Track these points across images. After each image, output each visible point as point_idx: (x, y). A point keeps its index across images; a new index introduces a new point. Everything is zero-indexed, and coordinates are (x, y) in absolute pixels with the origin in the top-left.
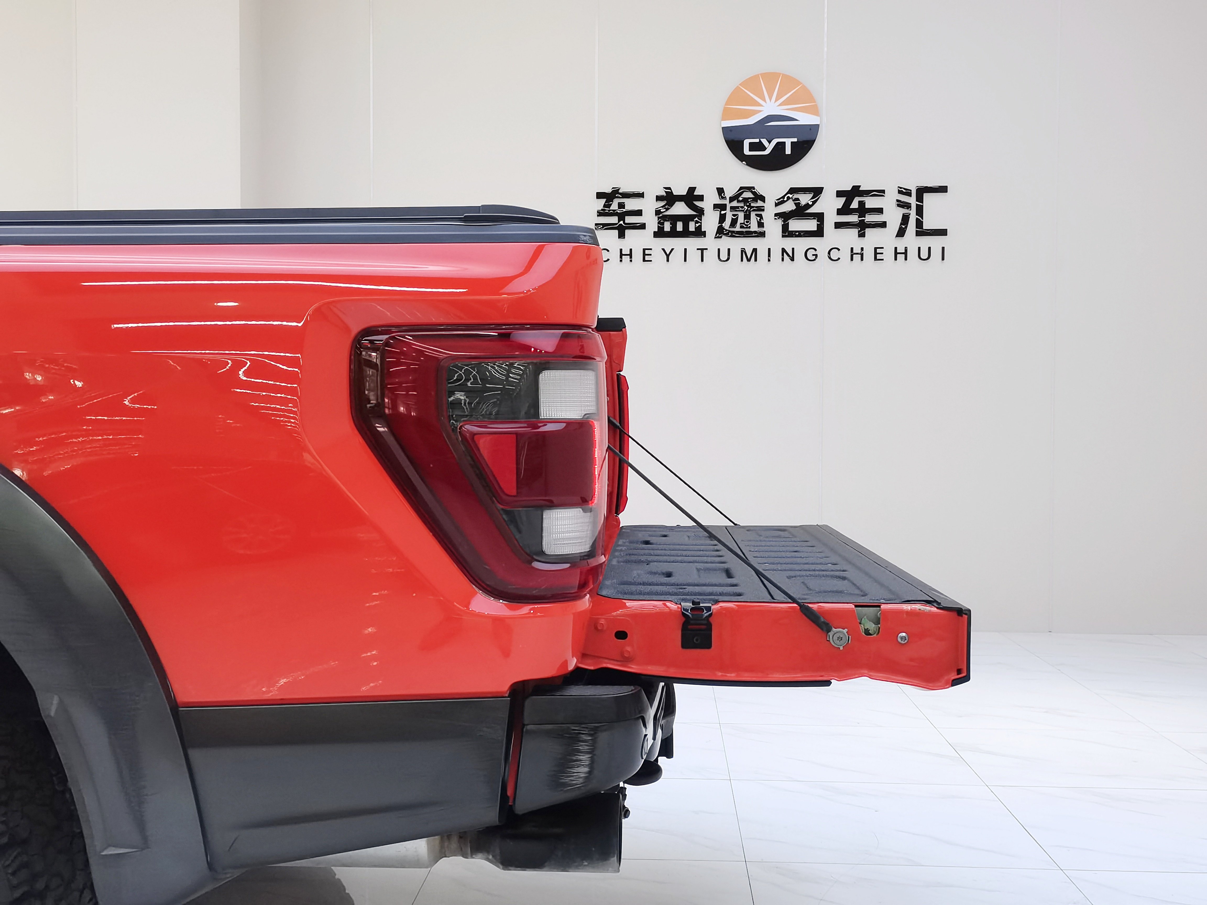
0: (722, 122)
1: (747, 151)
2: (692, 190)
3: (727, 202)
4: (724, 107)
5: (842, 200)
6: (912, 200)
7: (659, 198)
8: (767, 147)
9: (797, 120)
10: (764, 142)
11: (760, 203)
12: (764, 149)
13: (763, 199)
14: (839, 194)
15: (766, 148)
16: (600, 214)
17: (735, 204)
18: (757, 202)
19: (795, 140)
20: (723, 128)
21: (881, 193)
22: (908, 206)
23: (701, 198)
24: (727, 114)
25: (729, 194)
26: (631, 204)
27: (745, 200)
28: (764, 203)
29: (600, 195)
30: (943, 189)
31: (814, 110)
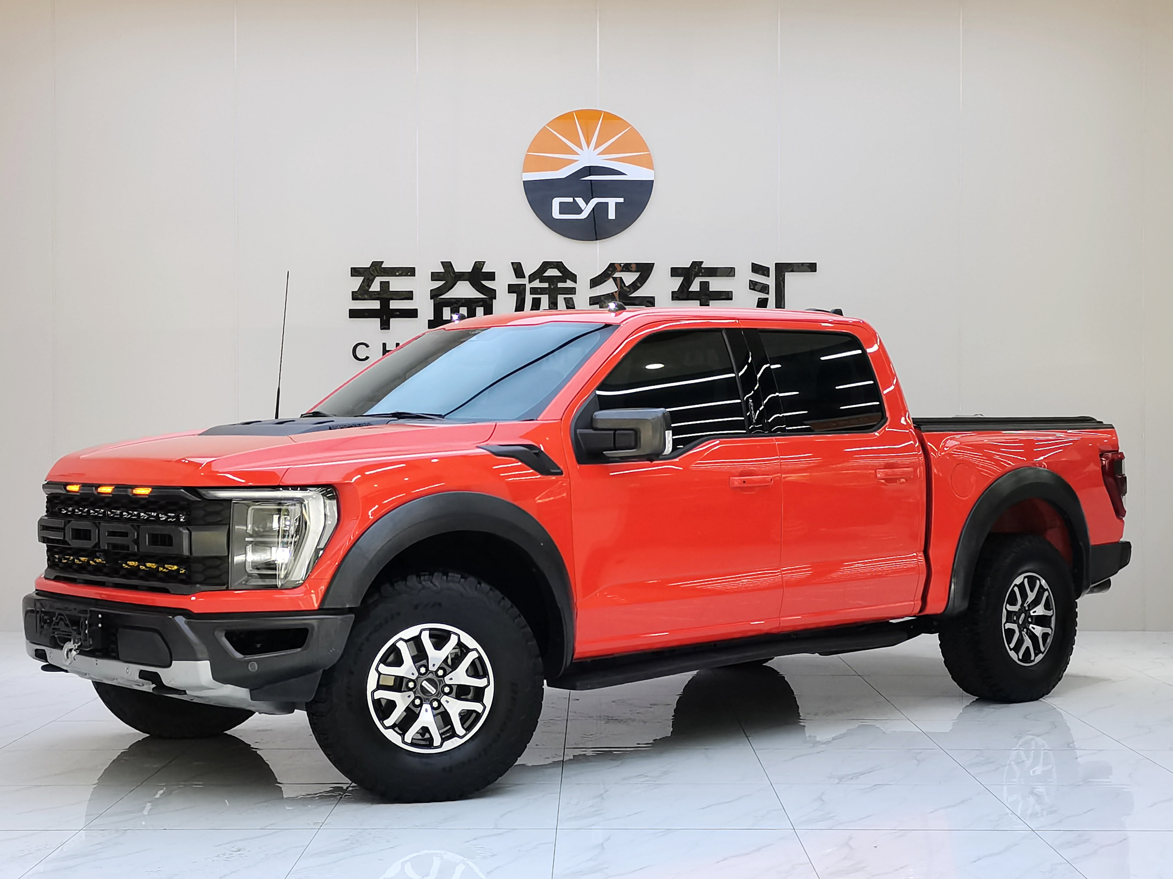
0: (523, 173)
1: (556, 214)
2: (478, 266)
3: (525, 281)
4: (527, 155)
5: (679, 281)
6: (771, 281)
7: (435, 276)
8: (583, 209)
9: (624, 174)
10: (580, 201)
11: (569, 284)
12: (580, 211)
13: (573, 278)
14: (675, 272)
15: (583, 211)
16: (355, 296)
17: (536, 284)
18: (566, 282)
19: (621, 200)
20: (524, 182)
21: (730, 272)
22: (764, 289)
23: (491, 276)
24: (529, 164)
25: (528, 271)
26: (397, 284)
27: (551, 280)
28: (575, 284)
29: (355, 272)
30: (812, 267)
31: (647, 162)
